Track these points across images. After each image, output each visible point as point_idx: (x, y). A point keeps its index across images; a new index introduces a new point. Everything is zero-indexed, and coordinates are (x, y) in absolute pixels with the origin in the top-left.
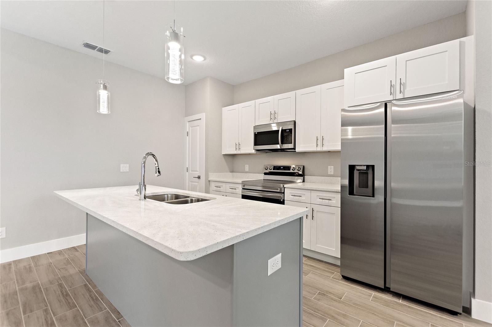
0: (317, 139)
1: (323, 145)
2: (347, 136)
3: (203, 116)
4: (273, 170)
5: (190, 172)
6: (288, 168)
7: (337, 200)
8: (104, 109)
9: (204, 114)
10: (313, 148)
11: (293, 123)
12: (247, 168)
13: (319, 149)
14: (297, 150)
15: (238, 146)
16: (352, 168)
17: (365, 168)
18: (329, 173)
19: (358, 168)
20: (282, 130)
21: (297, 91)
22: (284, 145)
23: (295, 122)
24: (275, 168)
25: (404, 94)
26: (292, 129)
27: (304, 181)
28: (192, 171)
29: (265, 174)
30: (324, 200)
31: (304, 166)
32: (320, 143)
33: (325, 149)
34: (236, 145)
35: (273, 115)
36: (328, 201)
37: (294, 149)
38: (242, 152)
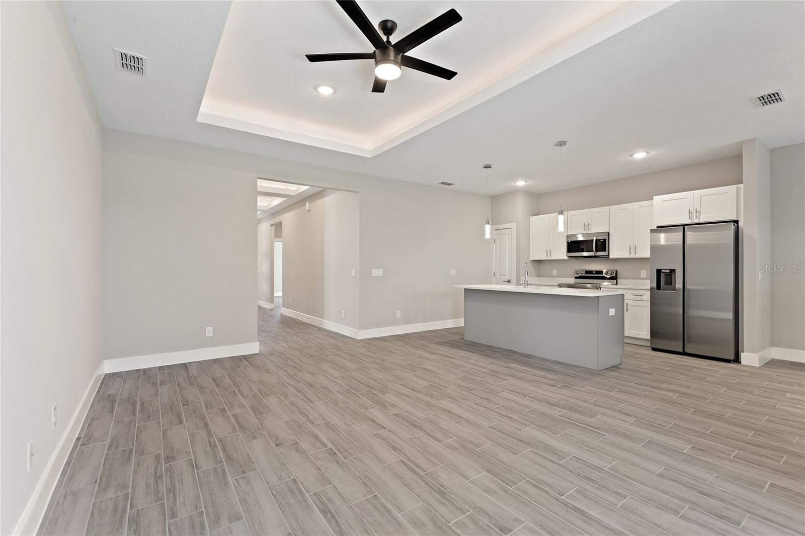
0: (630, 248)
1: (635, 253)
2: (660, 242)
3: (513, 225)
4: (585, 274)
5: (498, 276)
6: (601, 272)
7: (647, 296)
8: (488, 235)
9: (515, 224)
10: (627, 256)
11: (607, 234)
12: (555, 272)
13: (632, 256)
14: (611, 257)
15: (549, 252)
16: (659, 272)
17: (669, 271)
18: (642, 276)
19: (663, 271)
20: (596, 240)
21: (610, 207)
22: (598, 253)
23: (609, 233)
24: (587, 272)
25: (699, 219)
26: (606, 239)
27: (617, 284)
28: (499, 275)
29: (576, 278)
30: (637, 297)
31: (617, 271)
32: (633, 251)
33: (637, 256)
34: (547, 251)
35: (587, 226)
36: (640, 297)
37: (609, 256)
38: (553, 258)
